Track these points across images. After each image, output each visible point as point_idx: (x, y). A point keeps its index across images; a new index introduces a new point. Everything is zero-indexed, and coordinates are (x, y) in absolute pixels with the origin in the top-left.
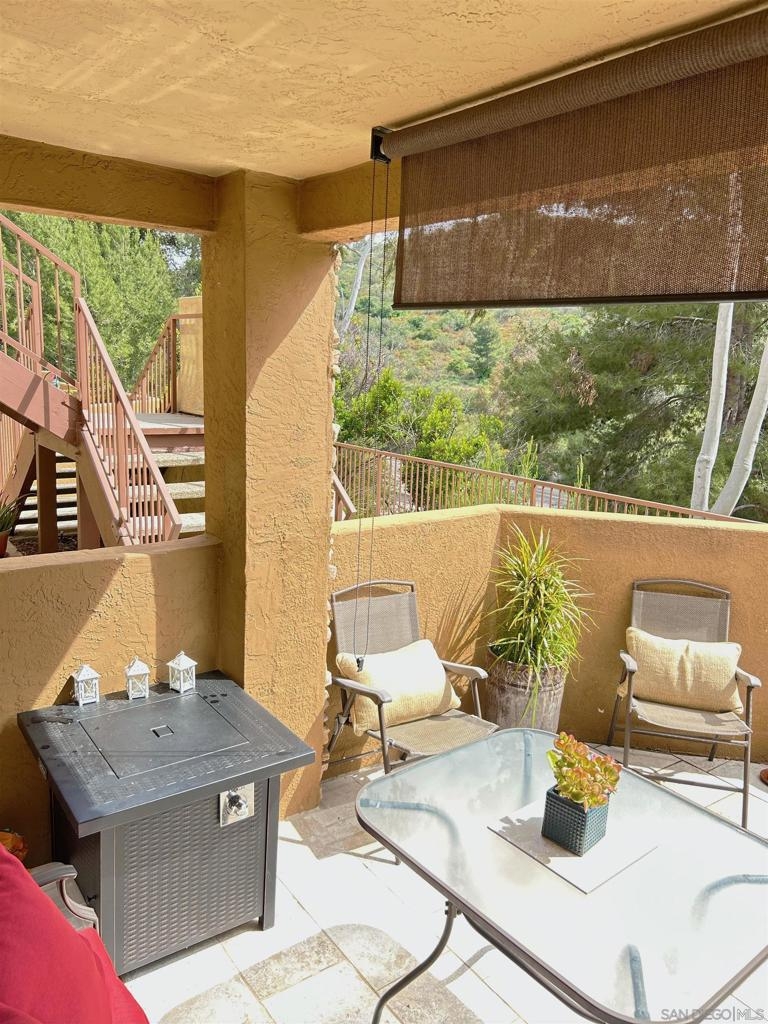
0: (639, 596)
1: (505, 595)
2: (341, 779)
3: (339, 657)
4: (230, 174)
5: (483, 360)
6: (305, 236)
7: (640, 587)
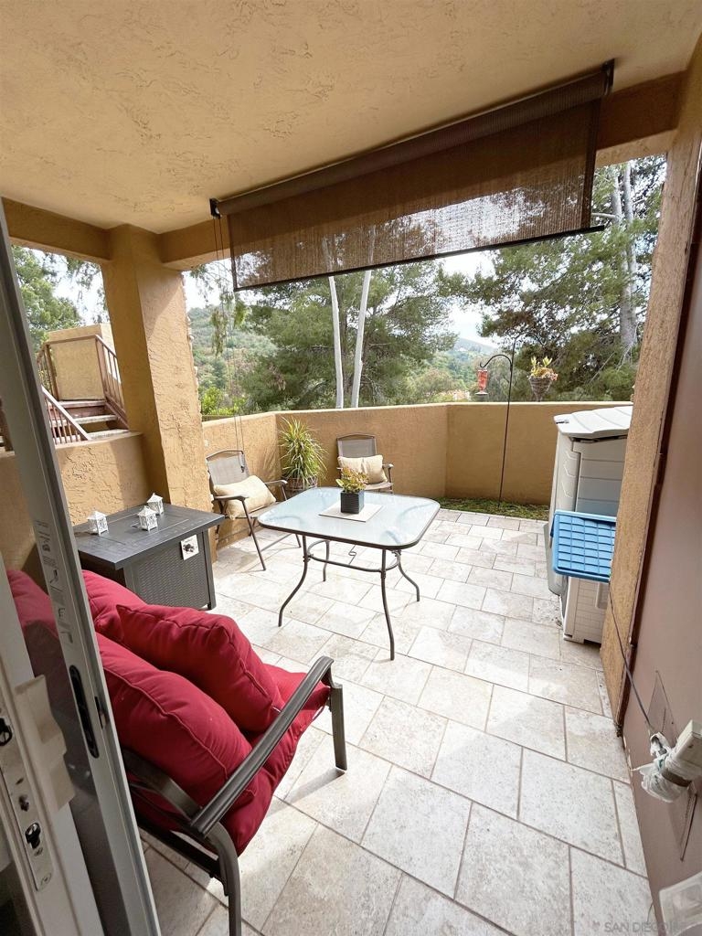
0: (340, 443)
1: (286, 449)
2: (223, 549)
3: (215, 487)
4: (116, 228)
5: (220, 379)
6: (167, 265)
7: (340, 439)
